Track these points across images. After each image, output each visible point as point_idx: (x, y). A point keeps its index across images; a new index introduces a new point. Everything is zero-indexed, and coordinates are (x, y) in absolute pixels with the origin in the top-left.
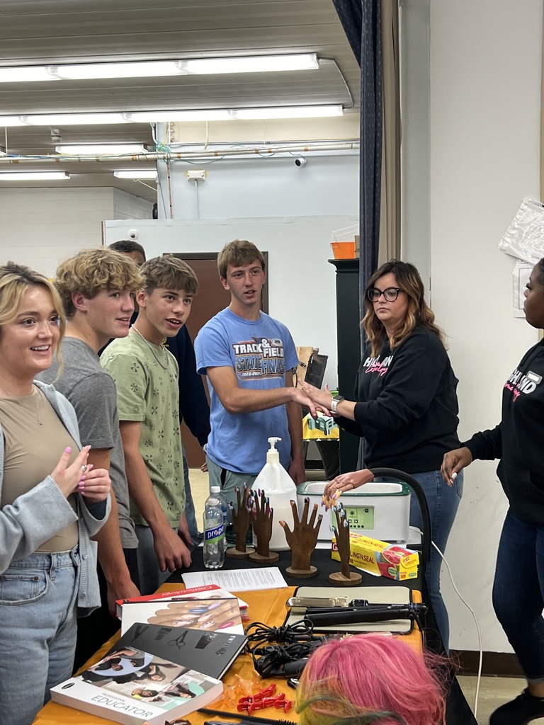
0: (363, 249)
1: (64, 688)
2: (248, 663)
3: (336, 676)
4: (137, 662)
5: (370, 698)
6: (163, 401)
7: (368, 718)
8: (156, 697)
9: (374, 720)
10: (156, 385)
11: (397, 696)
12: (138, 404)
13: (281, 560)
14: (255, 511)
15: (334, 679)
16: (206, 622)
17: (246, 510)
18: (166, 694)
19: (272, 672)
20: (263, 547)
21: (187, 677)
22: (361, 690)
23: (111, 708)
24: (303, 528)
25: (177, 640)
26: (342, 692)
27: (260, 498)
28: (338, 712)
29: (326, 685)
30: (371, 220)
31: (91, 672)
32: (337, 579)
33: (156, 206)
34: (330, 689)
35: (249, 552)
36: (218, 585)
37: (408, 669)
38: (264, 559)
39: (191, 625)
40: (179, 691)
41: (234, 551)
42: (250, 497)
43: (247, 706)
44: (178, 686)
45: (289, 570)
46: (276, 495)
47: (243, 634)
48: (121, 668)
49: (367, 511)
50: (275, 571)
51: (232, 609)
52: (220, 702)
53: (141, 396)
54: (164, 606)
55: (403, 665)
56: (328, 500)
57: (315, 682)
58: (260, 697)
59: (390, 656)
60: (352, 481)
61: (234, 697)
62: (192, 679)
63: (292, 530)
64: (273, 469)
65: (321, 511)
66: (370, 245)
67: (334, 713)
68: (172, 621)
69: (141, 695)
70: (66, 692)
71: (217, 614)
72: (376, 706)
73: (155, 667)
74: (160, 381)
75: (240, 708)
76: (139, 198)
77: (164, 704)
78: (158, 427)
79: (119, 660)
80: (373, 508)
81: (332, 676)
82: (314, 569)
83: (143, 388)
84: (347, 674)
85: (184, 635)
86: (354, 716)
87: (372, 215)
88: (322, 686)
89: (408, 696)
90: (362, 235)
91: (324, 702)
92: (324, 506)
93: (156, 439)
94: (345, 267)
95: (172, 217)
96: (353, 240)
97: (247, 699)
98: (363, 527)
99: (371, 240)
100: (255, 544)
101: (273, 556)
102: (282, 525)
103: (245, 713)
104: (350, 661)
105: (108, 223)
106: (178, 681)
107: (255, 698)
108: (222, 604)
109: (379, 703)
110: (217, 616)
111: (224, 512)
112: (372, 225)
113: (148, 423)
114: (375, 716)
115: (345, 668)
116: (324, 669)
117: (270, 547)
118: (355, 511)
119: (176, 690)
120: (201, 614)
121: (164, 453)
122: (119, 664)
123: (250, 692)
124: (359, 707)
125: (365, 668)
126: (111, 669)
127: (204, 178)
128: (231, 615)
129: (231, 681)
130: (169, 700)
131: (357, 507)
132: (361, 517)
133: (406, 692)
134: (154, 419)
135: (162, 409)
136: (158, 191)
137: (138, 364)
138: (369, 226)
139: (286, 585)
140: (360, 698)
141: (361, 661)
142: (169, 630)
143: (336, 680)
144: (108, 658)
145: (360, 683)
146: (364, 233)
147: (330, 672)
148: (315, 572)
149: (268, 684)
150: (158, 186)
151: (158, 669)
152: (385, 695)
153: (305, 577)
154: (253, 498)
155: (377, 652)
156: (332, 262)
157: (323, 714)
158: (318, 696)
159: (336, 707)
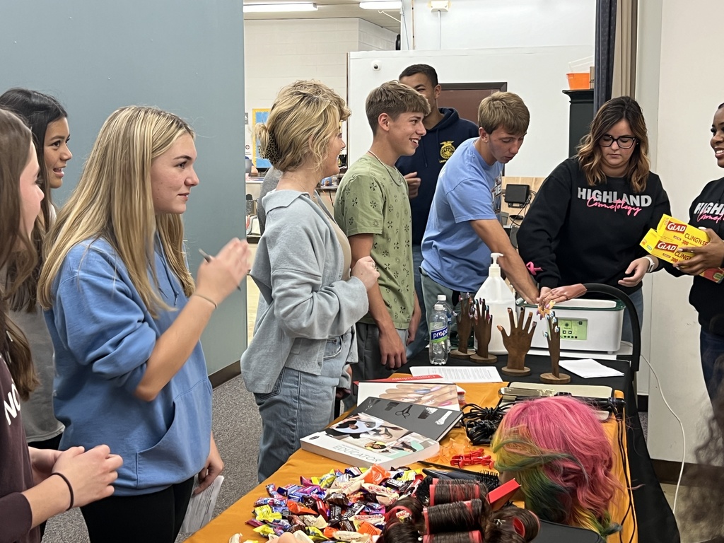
0: (598, 81)
1: (311, 439)
2: (462, 433)
3: (526, 425)
4: (370, 424)
5: (553, 444)
6: (398, 217)
7: (549, 457)
8: (384, 450)
9: (555, 459)
10: (391, 202)
11: (574, 443)
12: (377, 219)
13: (499, 362)
14: (476, 319)
15: (524, 427)
16: (428, 401)
17: (469, 317)
18: (393, 448)
19: (481, 440)
20: (483, 350)
21: (410, 437)
22: (546, 438)
23: (349, 454)
24: (519, 333)
25: (403, 411)
26: (530, 437)
27: (481, 306)
28: (527, 452)
29: (518, 432)
30: (606, 52)
31: (333, 429)
32: (547, 378)
33: (399, 37)
34: (520, 434)
35: (469, 353)
36: (440, 375)
37: (586, 424)
38: (483, 359)
39: (416, 402)
40: (404, 446)
41: (457, 352)
42: (472, 305)
43: (458, 461)
44: (403, 443)
45: (504, 369)
46: (497, 305)
47: (459, 410)
48: (357, 428)
49: (581, 323)
50: (493, 370)
51: (451, 392)
52: (437, 458)
53: (379, 212)
54: (393, 386)
55: (582, 421)
56: (543, 310)
57: (509, 429)
58: (469, 457)
59: (571, 413)
60: (565, 293)
61: (448, 455)
62: (414, 439)
63: (508, 334)
64: (494, 282)
65: (535, 318)
66: (604, 77)
67: (523, 452)
68: (400, 398)
69: (372, 447)
70: (313, 442)
71: (438, 395)
72: (557, 449)
73: (384, 429)
74: (394, 199)
75: (452, 462)
76: (384, 29)
77: (390, 455)
78: (394, 240)
79: (355, 422)
80: (586, 320)
81: (523, 425)
82: (527, 370)
83: (381, 205)
84: (534, 425)
85: (409, 408)
86: (538, 455)
87: (607, 47)
88: (514, 432)
89: (583, 444)
90: (597, 67)
91: (515, 444)
92: (539, 315)
93: (391, 249)
94: (578, 98)
95: (414, 48)
96: (588, 71)
97: (459, 457)
98: (576, 337)
99: (605, 71)
100: (476, 347)
101: (490, 358)
102: (499, 329)
103: (457, 467)
104: (538, 415)
105: (352, 54)
106: (403, 439)
107: (466, 457)
108: (442, 388)
109: (559, 447)
110: (437, 397)
111: (449, 317)
112: (606, 57)
113: (385, 236)
114: (556, 456)
115: (534, 420)
116: (516, 421)
117: (489, 351)
118: (569, 322)
119: (401, 446)
120: (424, 394)
121: (399, 262)
122: (356, 425)
123: (462, 453)
124: (543, 449)
125: (550, 421)
126: (349, 428)
127: (447, 9)
128: (449, 396)
129: (446, 445)
130: (394, 452)
131: (571, 320)
132: (575, 329)
133: (583, 440)
134: (390, 232)
135: (396, 224)
136: (402, 22)
137: (375, 184)
138: (603, 58)
139: (500, 380)
140: (544, 443)
141: (547, 415)
142: (396, 404)
143: (525, 428)
144: (346, 420)
145: (545, 433)
146: (599, 65)
147: (521, 422)
148: (528, 372)
149: (477, 449)
150: (402, 17)
151: (386, 430)
152: (565, 442)
153: (519, 375)
154: (475, 306)
155: (560, 409)
156: (566, 92)
157: (514, 453)
158: (511, 440)
159: (524, 449)
